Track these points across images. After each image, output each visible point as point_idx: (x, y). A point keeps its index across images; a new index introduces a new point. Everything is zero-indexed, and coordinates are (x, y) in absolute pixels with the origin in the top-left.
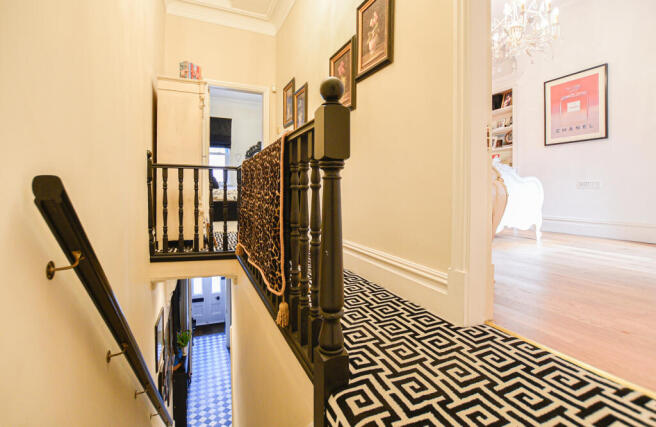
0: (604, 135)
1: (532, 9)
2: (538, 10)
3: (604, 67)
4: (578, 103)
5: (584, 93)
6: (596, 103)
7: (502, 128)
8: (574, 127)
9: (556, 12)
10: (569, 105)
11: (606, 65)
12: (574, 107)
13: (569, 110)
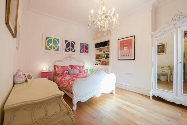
0: (134, 59)
1: (109, 13)
2: (111, 14)
3: (134, 37)
4: (127, 47)
5: (129, 44)
6: (132, 48)
7: (107, 53)
8: (126, 55)
9: (117, 16)
10: (125, 48)
11: (134, 36)
12: (126, 48)
13: (125, 49)
